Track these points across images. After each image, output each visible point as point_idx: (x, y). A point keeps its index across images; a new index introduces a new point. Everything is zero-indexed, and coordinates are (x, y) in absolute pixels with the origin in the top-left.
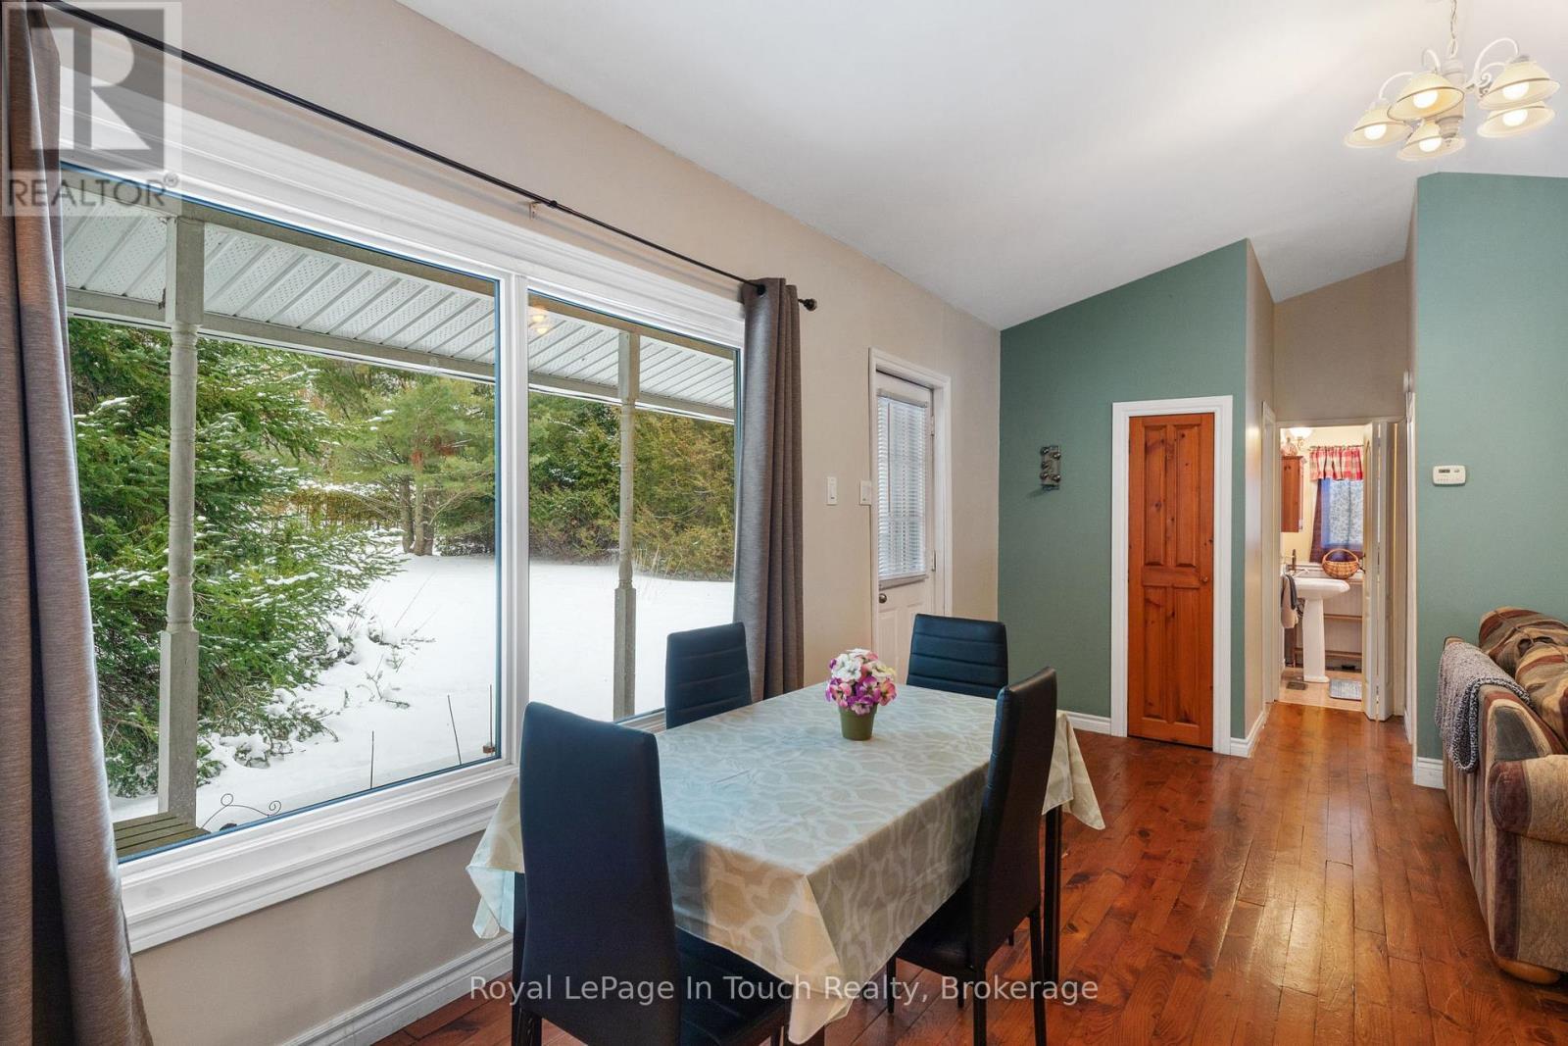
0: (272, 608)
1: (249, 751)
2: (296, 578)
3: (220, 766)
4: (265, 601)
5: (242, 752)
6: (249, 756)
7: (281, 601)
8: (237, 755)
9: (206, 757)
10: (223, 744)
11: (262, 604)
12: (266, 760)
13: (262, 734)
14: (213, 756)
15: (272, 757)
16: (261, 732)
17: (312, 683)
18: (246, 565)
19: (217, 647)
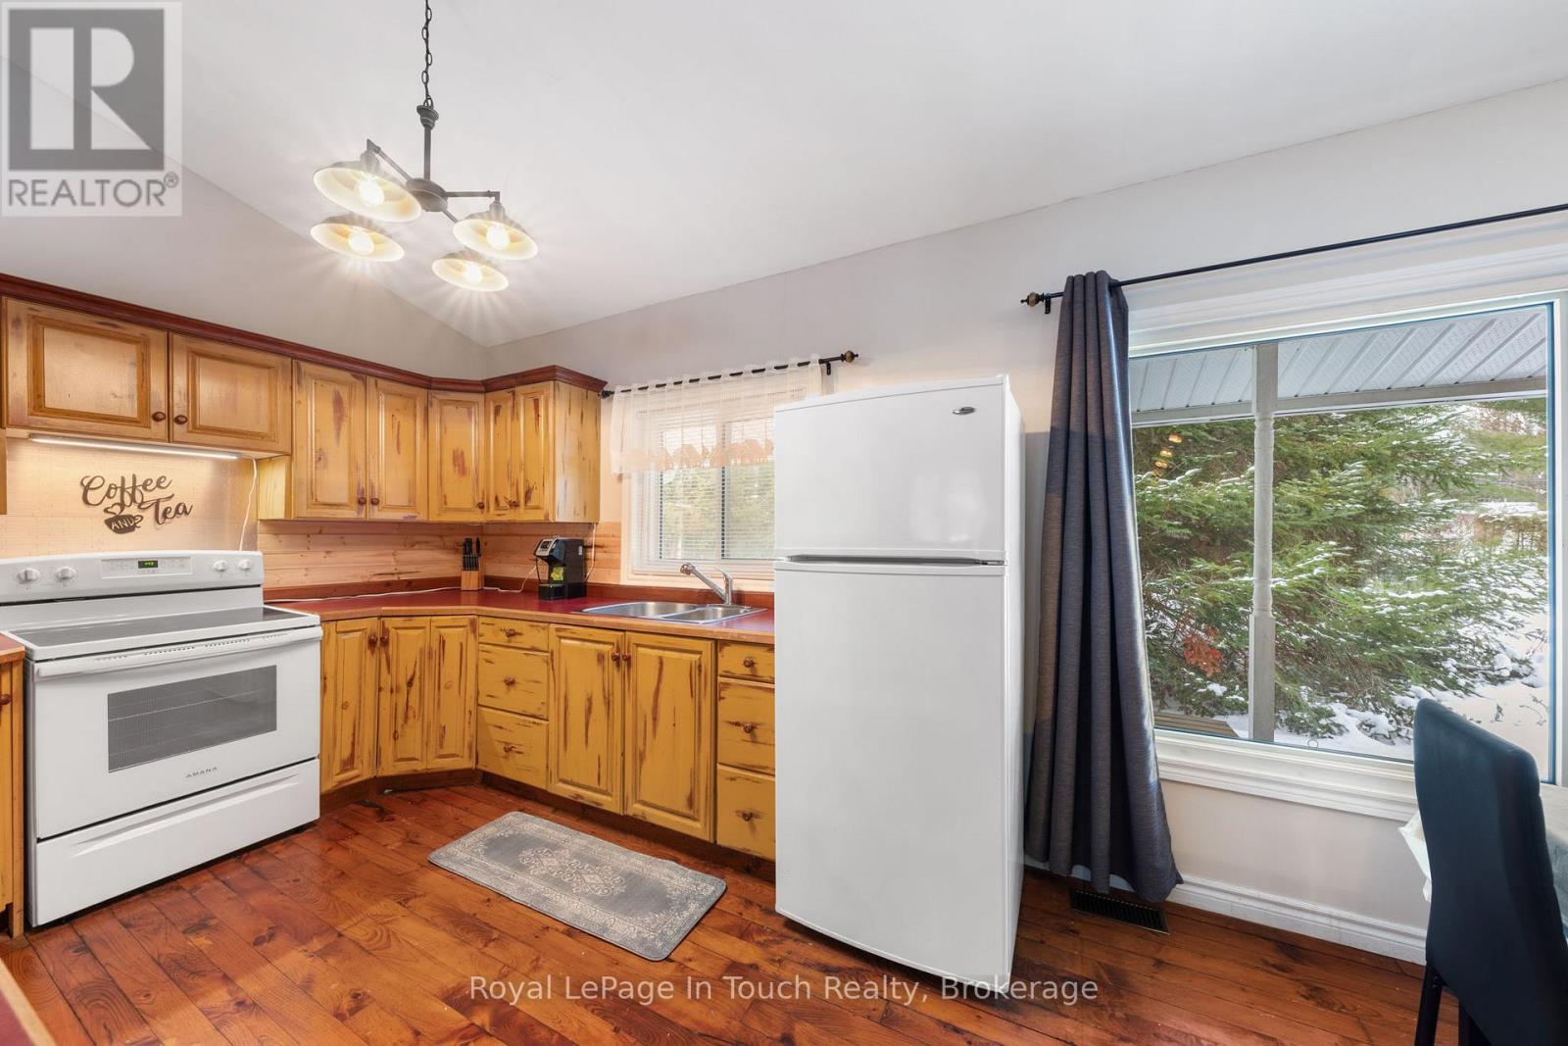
0: (1395, 614)
1: (1374, 726)
2: (1423, 593)
3: (1342, 728)
4: (1387, 609)
5: (1367, 725)
6: (1373, 730)
7: (1402, 611)
8: (1361, 725)
9: (1332, 718)
10: (1349, 714)
11: (1384, 612)
12: (1390, 738)
13: (1388, 717)
14: (1337, 720)
15: (1398, 738)
16: (1388, 716)
17: (1466, 692)
18: (1374, 580)
19: (1342, 640)
